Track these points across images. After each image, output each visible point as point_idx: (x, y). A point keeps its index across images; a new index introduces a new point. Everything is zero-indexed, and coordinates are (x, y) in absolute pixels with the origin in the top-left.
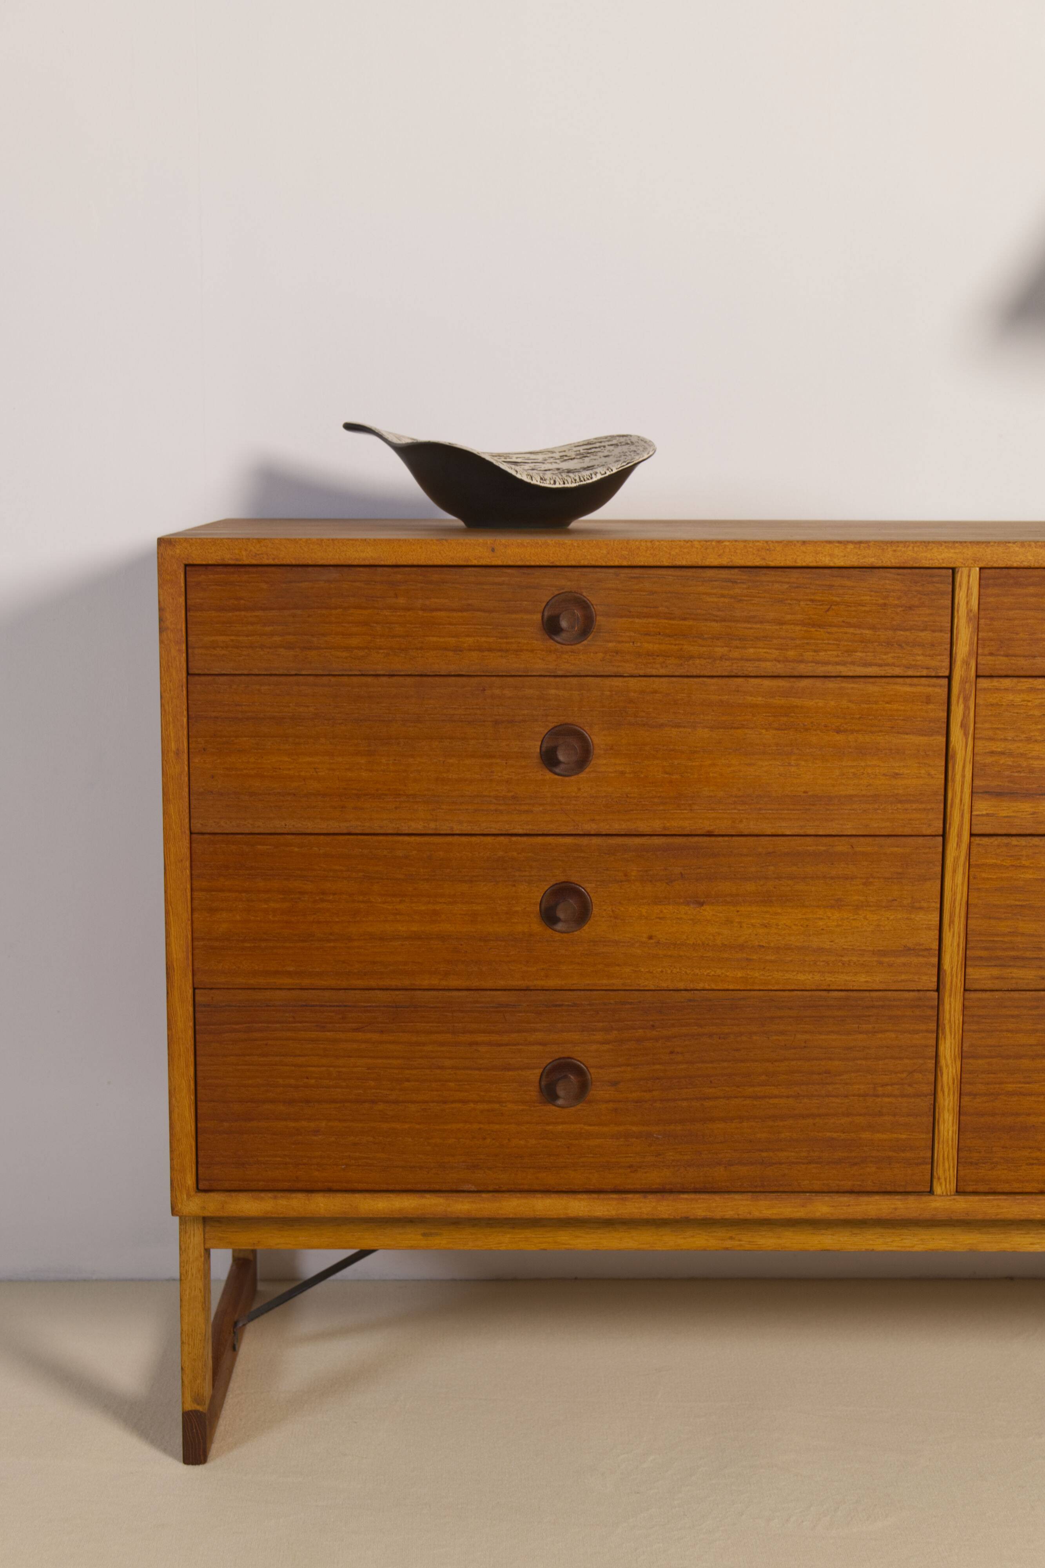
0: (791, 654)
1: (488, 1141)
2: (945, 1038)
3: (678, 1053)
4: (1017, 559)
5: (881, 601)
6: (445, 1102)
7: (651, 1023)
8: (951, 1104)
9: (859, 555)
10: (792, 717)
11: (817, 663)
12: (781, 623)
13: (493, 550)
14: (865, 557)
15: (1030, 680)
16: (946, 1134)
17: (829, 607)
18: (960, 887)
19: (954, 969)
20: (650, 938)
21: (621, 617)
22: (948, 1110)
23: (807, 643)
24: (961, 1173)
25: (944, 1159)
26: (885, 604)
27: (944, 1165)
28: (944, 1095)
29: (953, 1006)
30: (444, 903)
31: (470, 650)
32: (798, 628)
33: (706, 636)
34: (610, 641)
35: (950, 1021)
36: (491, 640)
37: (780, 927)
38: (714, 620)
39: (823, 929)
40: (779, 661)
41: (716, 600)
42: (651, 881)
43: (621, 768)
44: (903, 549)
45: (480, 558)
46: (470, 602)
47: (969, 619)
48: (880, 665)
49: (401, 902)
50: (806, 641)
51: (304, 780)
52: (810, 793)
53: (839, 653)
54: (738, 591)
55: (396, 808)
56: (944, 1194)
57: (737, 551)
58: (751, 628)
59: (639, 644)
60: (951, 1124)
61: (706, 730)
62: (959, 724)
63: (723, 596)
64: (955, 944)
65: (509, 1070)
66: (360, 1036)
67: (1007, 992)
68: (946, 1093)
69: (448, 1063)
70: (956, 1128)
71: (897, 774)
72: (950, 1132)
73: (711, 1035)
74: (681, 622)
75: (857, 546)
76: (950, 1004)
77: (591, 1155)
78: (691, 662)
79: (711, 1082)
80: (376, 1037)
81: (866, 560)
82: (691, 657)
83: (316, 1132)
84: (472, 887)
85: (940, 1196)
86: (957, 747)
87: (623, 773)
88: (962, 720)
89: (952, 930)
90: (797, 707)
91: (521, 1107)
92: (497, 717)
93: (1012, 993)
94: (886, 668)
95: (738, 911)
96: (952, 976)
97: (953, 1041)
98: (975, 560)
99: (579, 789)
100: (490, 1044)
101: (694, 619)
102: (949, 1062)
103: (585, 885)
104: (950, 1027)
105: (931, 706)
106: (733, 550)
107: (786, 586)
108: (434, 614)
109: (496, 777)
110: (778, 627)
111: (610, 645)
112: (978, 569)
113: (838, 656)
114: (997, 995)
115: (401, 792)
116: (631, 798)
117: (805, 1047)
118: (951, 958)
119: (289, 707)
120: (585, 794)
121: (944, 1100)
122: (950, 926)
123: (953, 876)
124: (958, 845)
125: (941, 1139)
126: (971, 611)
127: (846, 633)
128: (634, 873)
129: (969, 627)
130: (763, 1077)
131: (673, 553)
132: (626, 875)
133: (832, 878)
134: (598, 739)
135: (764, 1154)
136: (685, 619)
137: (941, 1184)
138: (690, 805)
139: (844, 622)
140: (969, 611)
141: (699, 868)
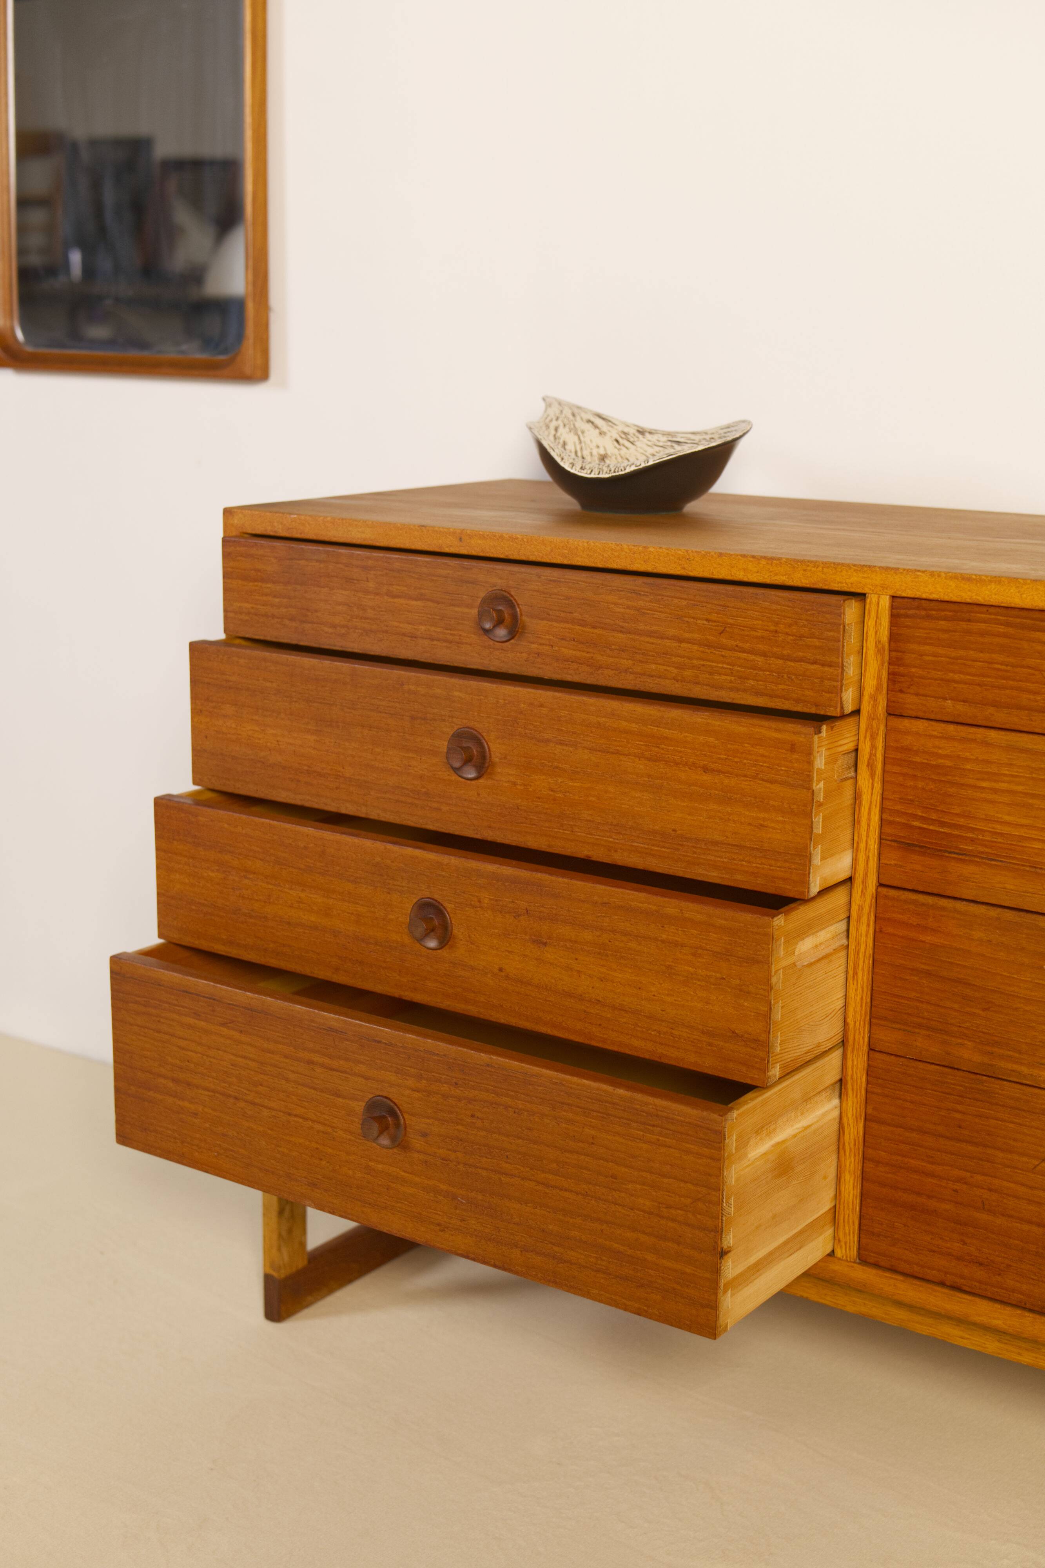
0: (688, 673)
1: (324, 1162)
2: (847, 1095)
3: (478, 1118)
4: (927, 590)
5: (772, 628)
6: (290, 1114)
7: (455, 1080)
8: (852, 1165)
9: (771, 572)
10: (663, 749)
11: (712, 686)
12: (680, 640)
13: (461, 539)
14: (776, 574)
15: (943, 725)
16: (846, 1196)
17: (722, 629)
18: (864, 938)
19: (858, 1024)
20: (501, 970)
21: (543, 619)
22: (849, 1172)
23: (703, 665)
24: (864, 1241)
25: (844, 1221)
26: (776, 632)
27: (844, 1229)
28: (845, 1154)
29: (855, 1063)
30: (336, 899)
31: (423, 638)
32: (696, 647)
33: (613, 647)
34: (533, 643)
35: (852, 1078)
36: (438, 630)
37: (615, 984)
38: (621, 631)
39: (654, 995)
40: (677, 681)
41: (623, 610)
42: (501, 912)
43: (513, 779)
44: (813, 569)
45: (451, 546)
46: (422, 591)
47: (879, 651)
48: (771, 696)
49: (303, 890)
50: (702, 662)
51: (270, 750)
52: (679, 832)
53: (733, 678)
54: (641, 603)
55: (337, 788)
56: (844, 1258)
57: (661, 558)
58: (652, 643)
59: (557, 648)
60: (851, 1187)
61: (586, 751)
62: (866, 764)
63: (628, 607)
64: (859, 998)
65: (339, 1096)
66: (225, 1031)
67: (911, 1061)
68: (847, 1153)
69: (292, 1076)
70: (858, 1192)
71: (762, 825)
72: (851, 1195)
73: (506, 1107)
74: (592, 630)
75: (770, 562)
76: (853, 1060)
77: (406, 1203)
78: (600, 672)
79: (507, 1157)
80: (236, 1035)
81: (777, 578)
82: (600, 667)
83: (195, 1114)
84: (356, 888)
85: (839, 1259)
86: (863, 788)
87: (515, 784)
88: (869, 759)
89: (855, 983)
90: (667, 738)
91: (349, 1137)
92: (413, 713)
93: (917, 1063)
94: (777, 700)
95: (576, 959)
96: (855, 1032)
97: (855, 1099)
98: (884, 587)
99: (479, 794)
100: (323, 1066)
101: (603, 628)
102: (851, 1121)
103: (446, 904)
104: (853, 1086)
105: (795, 756)
106: (657, 557)
107: (685, 603)
108: (396, 600)
109: (412, 771)
110: (676, 645)
111: (534, 646)
112: (888, 597)
113: (731, 682)
114: (901, 1061)
115: (341, 774)
116: (521, 810)
117: (593, 1143)
118: (855, 1012)
119: (258, 680)
120: (483, 800)
121: (845, 1159)
122: (853, 977)
123: (857, 925)
124: (863, 894)
125: (842, 1200)
126: (879, 642)
127: (739, 658)
128: (486, 901)
129: (877, 660)
130: (554, 1166)
131: (606, 555)
132: (480, 902)
133: (663, 942)
134: (496, 748)
135: (556, 1249)
136: (594, 627)
137: (841, 1247)
138: (571, 826)
139: (737, 646)
140: (878, 642)
141: (543, 907)
